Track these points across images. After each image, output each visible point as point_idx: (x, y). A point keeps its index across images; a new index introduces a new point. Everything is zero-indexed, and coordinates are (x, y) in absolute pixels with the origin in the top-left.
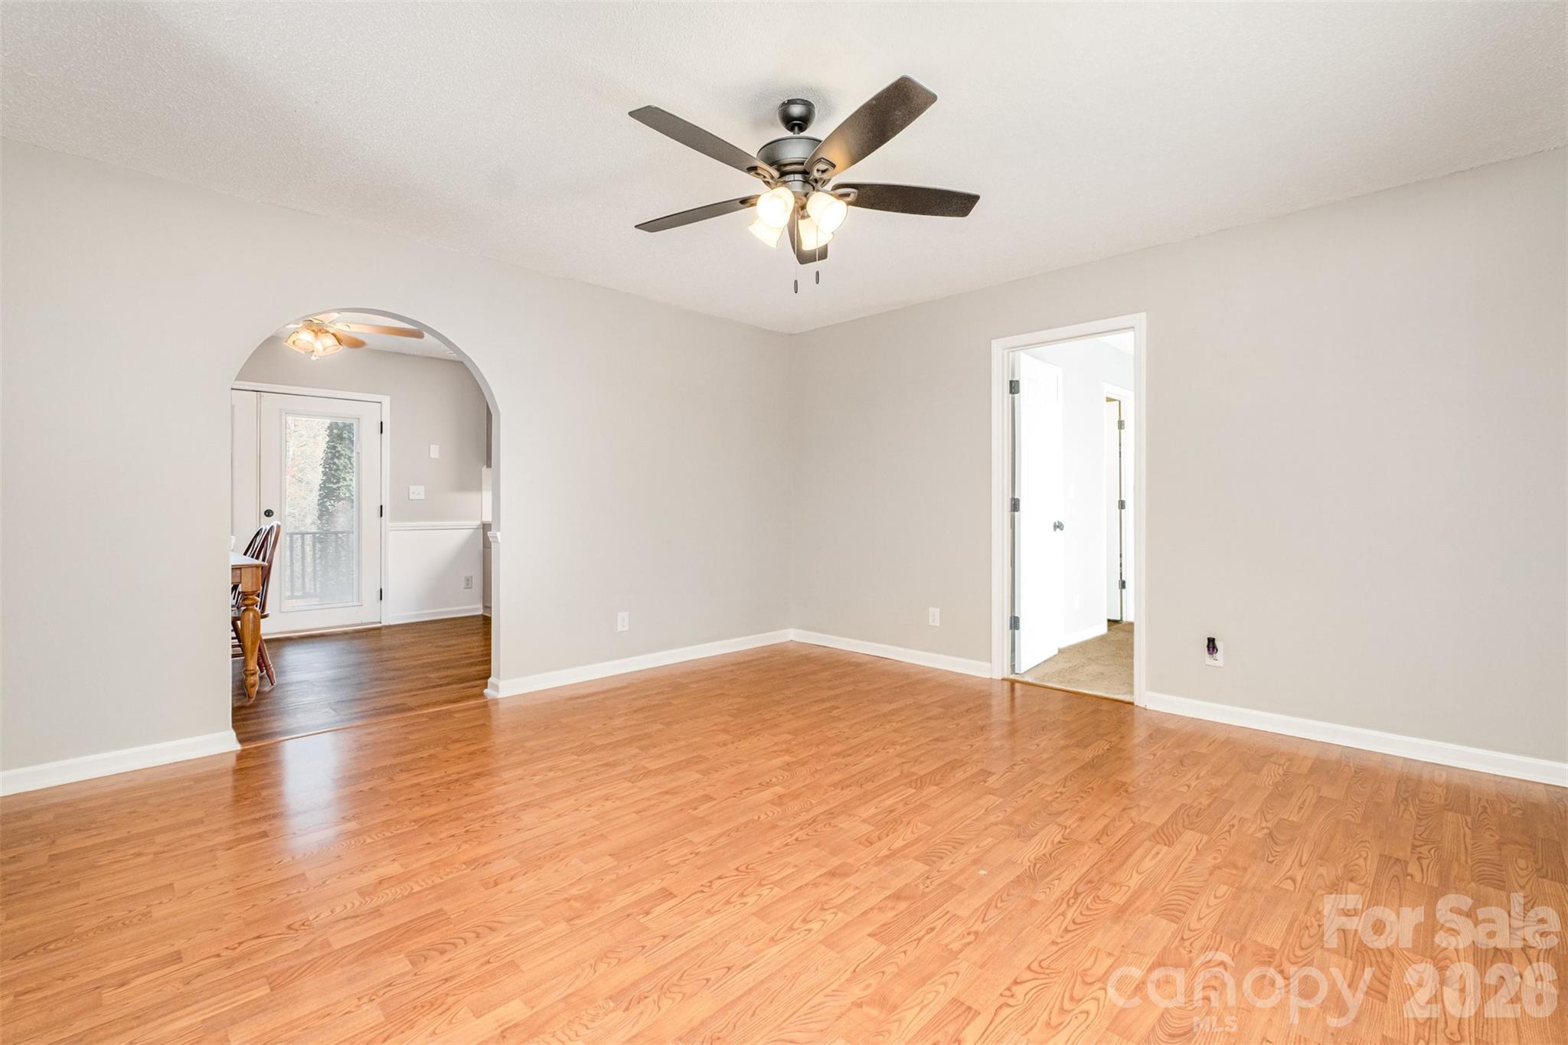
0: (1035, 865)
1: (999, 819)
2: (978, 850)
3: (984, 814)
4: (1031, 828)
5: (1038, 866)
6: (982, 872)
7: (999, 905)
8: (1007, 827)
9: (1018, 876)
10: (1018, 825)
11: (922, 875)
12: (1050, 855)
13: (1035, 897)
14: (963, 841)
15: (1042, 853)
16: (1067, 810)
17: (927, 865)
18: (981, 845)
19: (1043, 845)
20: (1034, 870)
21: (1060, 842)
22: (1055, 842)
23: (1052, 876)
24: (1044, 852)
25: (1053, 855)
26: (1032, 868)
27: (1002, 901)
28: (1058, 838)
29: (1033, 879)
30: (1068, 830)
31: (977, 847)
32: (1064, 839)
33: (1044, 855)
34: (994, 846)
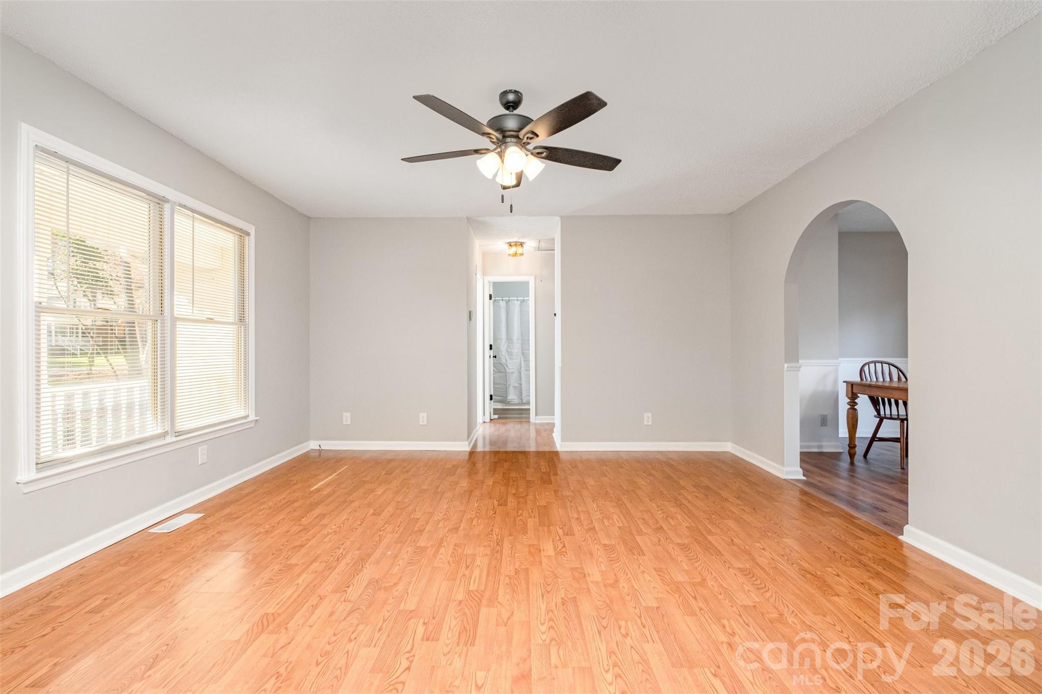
0: (362, 567)
1: (395, 589)
2: (398, 564)
3: (408, 589)
4: (370, 591)
5: (360, 567)
6: (390, 553)
7: (375, 543)
8: (387, 585)
9: (370, 557)
10: (379, 589)
11: (418, 541)
12: (354, 576)
13: (359, 552)
14: (410, 565)
15: (359, 575)
16: (344, 620)
17: (420, 547)
18: (397, 567)
19: (359, 580)
20: (362, 564)
21: (348, 587)
22: (352, 586)
23: (351, 564)
24: (358, 577)
25: (352, 576)
26: (364, 564)
27: (375, 545)
28: (349, 590)
29: (363, 559)
30: (342, 599)
31: (399, 565)
32: (346, 591)
33: (358, 574)
34: (390, 568)
